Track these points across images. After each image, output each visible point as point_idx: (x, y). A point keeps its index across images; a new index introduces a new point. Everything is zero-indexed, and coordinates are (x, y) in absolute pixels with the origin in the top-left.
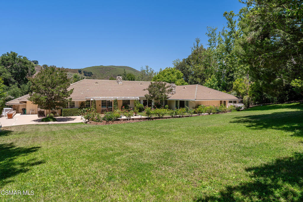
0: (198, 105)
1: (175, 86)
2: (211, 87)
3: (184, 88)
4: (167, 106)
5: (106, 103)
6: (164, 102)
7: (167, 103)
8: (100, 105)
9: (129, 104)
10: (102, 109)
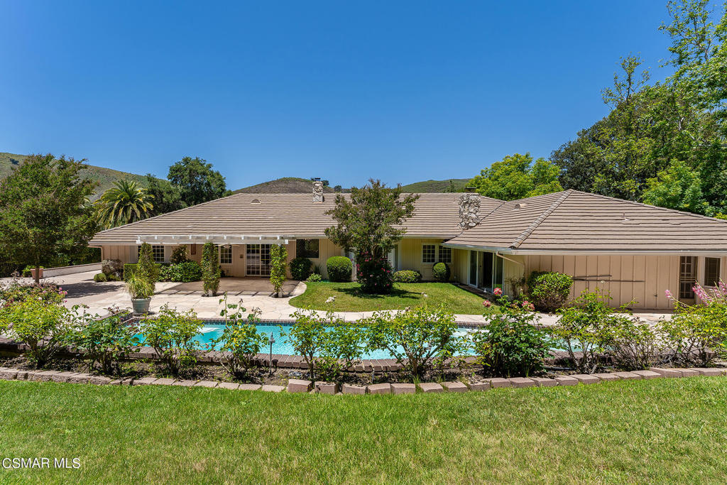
0: (536, 274)
1: (478, 202)
2: (671, 203)
3: (517, 206)
4: (441, 267)
5: (258, 252)
6: (437, 254)
7: (449, 256)
8: (242, 257)
9: (317, 256)
10: (249, 267)
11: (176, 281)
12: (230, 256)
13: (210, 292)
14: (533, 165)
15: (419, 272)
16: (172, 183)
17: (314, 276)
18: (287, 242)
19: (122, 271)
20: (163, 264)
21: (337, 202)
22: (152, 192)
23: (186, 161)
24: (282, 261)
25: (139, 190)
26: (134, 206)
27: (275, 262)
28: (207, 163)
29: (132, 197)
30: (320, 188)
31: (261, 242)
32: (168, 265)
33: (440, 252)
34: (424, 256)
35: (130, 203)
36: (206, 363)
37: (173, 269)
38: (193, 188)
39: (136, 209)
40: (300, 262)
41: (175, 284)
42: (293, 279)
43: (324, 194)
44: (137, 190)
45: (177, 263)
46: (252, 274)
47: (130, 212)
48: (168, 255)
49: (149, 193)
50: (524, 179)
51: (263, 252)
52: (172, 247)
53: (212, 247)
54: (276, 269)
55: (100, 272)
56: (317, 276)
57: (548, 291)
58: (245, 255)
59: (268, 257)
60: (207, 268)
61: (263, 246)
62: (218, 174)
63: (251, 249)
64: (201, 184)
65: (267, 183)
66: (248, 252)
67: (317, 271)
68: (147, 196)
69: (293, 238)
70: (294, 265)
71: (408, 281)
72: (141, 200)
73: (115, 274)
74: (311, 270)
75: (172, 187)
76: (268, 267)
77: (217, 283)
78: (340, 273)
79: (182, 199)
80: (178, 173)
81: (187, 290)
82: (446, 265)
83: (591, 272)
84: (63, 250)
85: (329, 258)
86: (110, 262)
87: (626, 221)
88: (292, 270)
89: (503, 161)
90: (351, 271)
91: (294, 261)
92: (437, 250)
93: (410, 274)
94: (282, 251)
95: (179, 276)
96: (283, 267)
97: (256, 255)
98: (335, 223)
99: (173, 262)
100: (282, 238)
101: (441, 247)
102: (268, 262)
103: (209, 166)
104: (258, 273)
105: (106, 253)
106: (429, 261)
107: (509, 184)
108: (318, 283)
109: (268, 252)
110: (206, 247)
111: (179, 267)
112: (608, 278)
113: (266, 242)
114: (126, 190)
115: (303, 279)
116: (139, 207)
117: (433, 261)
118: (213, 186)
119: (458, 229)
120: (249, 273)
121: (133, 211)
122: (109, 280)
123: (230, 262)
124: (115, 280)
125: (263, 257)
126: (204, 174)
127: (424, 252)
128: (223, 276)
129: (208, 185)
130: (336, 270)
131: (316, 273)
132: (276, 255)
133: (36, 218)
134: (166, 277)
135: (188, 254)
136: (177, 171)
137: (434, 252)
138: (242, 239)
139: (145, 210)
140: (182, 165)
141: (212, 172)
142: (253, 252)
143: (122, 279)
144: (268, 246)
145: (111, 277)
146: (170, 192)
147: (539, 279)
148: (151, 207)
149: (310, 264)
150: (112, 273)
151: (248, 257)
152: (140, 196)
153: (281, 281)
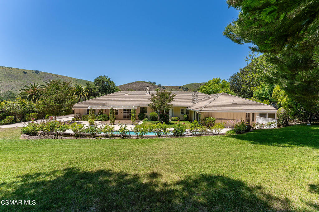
0: (206, 117)
3: (209, 97)
4: (186, 116)
5: (127, 111)
6: (185, 112)
7: (189, 112)
8: (122, 113)
9: (147, 112)
10: (124, 116)
11: (100, 120)
12: (118, 112)
13: (112, 124)
14: (221, 82)
15: (179, 117)
16: (95, 85)
17: (145, 119)
18: (136, 108)
19: (81, 117)
20: (95, 115)
21: (152, 96)
22: (88, 89)
23: (101, 77)
24: (134, 114)
25: (83, 88)
26: (81, 94)
27: (133, 114)
28: (108, 78)
29: (80, 91)
30: (149, 90)
31: (128, 108)
32: (97, 115)
33: (186, 111)
34: (181, 112)
35: (80, 93)
36: (115, 137)
37: (99, 117)
38: (103, 87)
39: (82, 95)
40: (141, 114)
41: (100, 122)
42: (139, 120)
43: (150, 92)
44: (82, 88)
45: (100, 115)
46: (125, 118)
47: (80, 96)
48: (97, 112)
49: (87, 89)
50: (217, 87)
51: (129, 111)
52: (98, 109)
53: (113, 110)
54: (133, 117)
55: (73, 117)
56: (147, 119)
57: (209, 122)
58: (123, 112)
59: (131, 113)
60: (111, 116)
61: (129, 109)
62: (113, 82)
63: (125, 110)
64: (106, 85)
65: (131, 83)
66: (124, 111)
67: (147, 117)
68: (86, 90)
69: (139, 107)
70: (139, 115)
71: (175, 120)
72: (84, 92)
73: (79, 118)
74: (145, 117)
75: (95, 87)
76: (131, 116)
77: (114, 121)
78: (154, 118)
79: (99, 91)
80: (98, 82)
81: (104, 123)
82: (187, 115)
83: (222, 117)
84: (65, 111)
85: (151, 113)
86: (77, 114)
87: (234, 102)
88: (138, 117)
89: (212, 80)
90: (157, 117)
91: (139, 114)
92: (185, 110)
93: (176, 118)
94: (135, 111)
95: (101, 119)
96: (135, 116)
97: (126, 112)
98: (151, 102)
99: (99, 114)
100: (135, 107)
101: (186, 110)
102: (130, 114)
103: (109, 79)
104: (127, 118)
105: (76, 111)
106: (183, 114)
107: (213, 88)
108: (147, 121)
109: (130, 111)
110: (111, 110)
111: (101, 116)
112: (227, 119)
113: (130, 108)
114: (78, 87)
115: (142, 120)
116: (83, 94)
117: (184, 114)
118: (111, 86)
119: (191, 104)
120: (124, 118)
121: (81, 95)
122: (77, 120)
123: (118, 114)
124: (79, 120)
125: (129, 113)
126: (107, 82)
127: (181, 111)
128: (116, 119)
129: (109, 86)
130: (152, 117)
131: (146, 118)
132: (133, 112)
133: (56, 100)
134: (97, 119)
135: (104, 112)
136: (97, 81)
137: (184, 111)
138: (122, 107)
139: (86, 95)
140: (99, 78)
141: (110, 81)
142: (126, 111)
143: (81, 120)
144: (131, 109)
145: (78, 119)
146: (94, 89)
147: (207, 119)
148: (88, 94)
149: (144, 115)
150: (78, 118)
151: (124, 113)
152: (83, 90)
153: (134, 120)
